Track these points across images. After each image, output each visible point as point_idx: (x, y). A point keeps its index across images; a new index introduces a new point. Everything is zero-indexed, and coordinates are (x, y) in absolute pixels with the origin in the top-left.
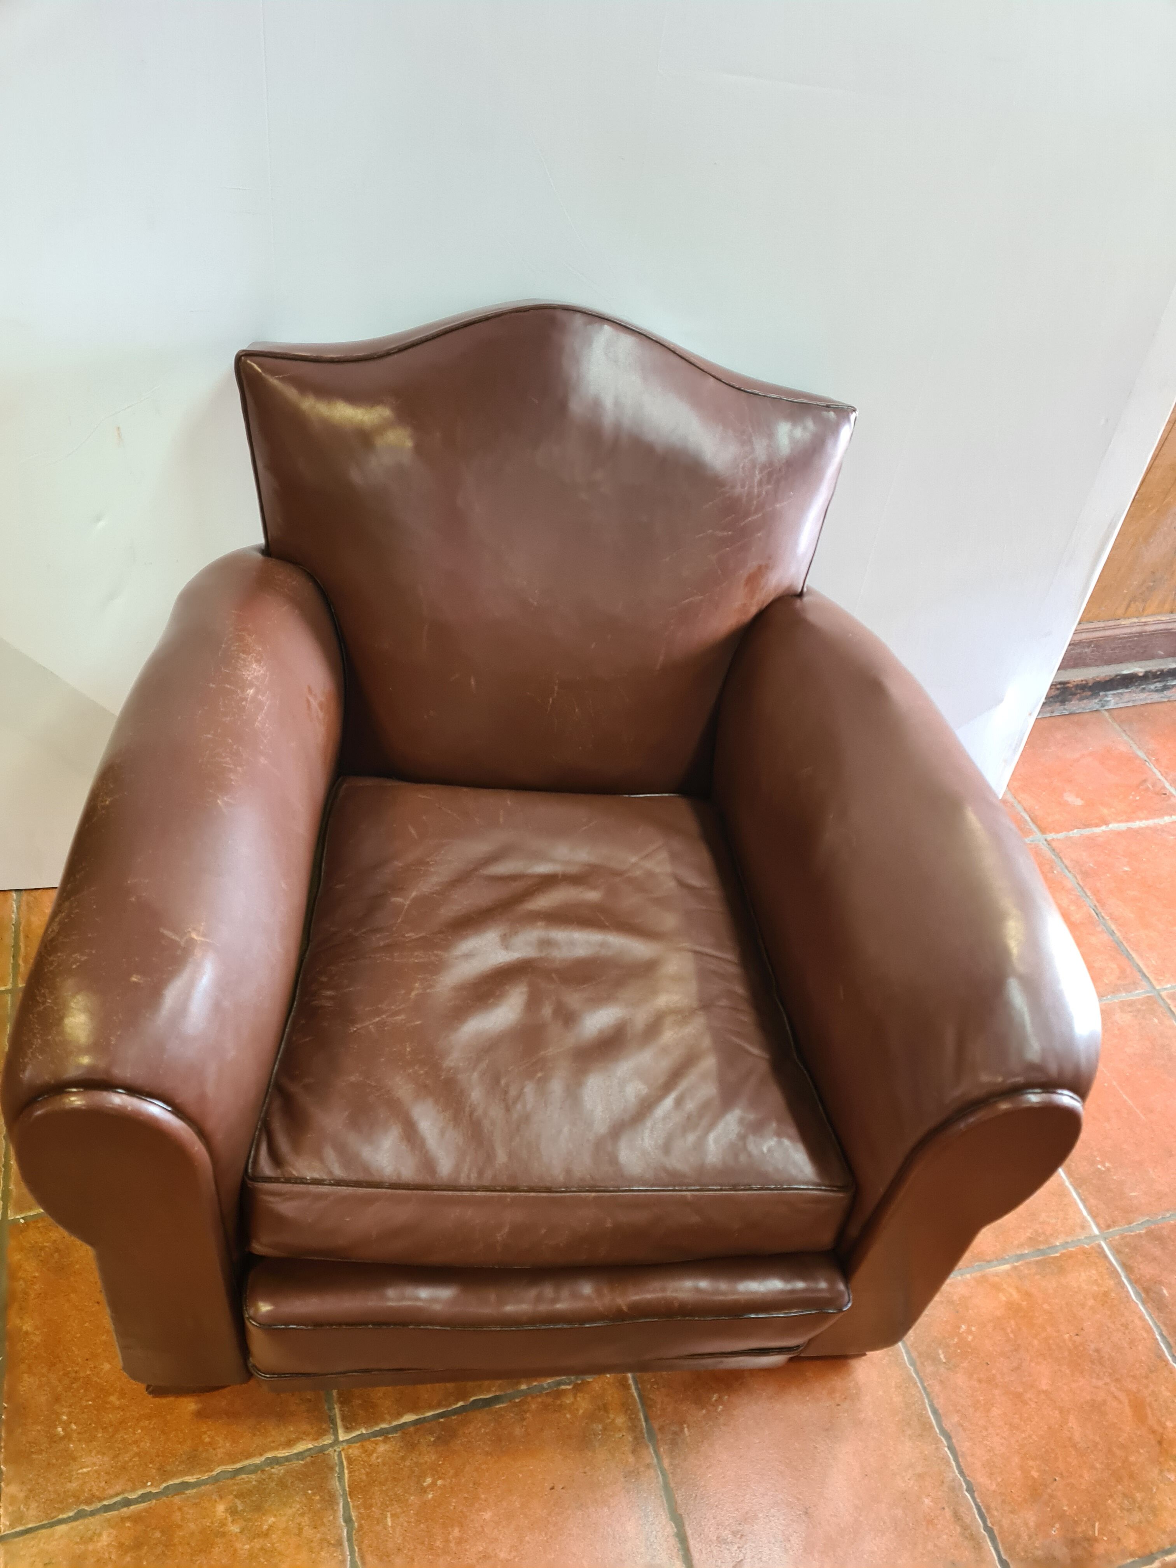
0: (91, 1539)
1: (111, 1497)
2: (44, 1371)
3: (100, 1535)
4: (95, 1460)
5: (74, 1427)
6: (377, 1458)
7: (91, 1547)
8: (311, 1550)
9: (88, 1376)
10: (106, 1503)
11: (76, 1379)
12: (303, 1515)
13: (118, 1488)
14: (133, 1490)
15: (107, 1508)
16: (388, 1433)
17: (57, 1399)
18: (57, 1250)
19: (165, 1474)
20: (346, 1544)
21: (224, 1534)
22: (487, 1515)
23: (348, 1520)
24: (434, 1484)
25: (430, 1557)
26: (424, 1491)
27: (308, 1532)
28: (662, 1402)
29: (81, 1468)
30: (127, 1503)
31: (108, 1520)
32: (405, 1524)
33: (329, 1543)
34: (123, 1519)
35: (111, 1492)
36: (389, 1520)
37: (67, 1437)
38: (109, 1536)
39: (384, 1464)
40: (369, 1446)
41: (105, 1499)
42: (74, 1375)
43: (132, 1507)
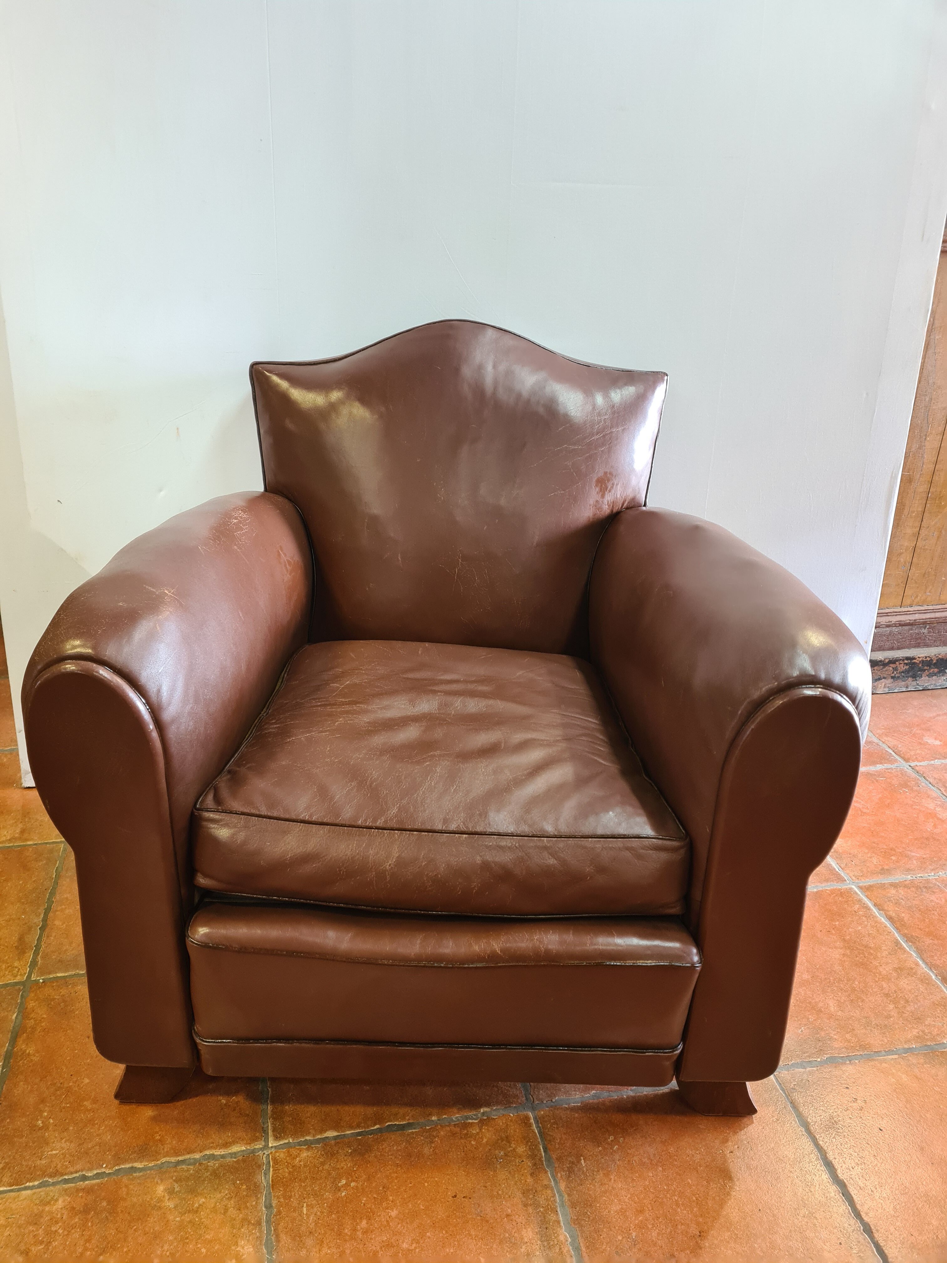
0: (49, 1203)
1: (72, 1173)
2: (37, 1080)
3: (57, 1200)
4: (64, 1145)
5: (51, 1121)
6: (300, 1161)
7: (47, 1209)
8: (233, 1227)
9: (70, 1087)
10: (66, 1177)
11: (60, 1088)
12: (230, 1199)
13: (78, 1167)
14: (90, 1169)
15: (66, 1181)
16: (312, 1144)
17: (43, 1101)
18: (64, 1001)
19: (118, 1159)
20: (264, 1224)
21: (160, 1208)
22: (394, 1213)
23: (269, 1207)
24: (347, 1185)
25: (338, 1241)
26: (339, 1189)
27: (232, 1212)
28: (561, 1139)
29: (52, 1151)
30: (84, 1178)
31: (66, 1190)
32: (319, 1213)
33: (249, 1222)
34: (78, 1190)
35: (71, 1169)
36: (305, 1209)
37: (46, 1127)
38: (64, 1201)
39: (305, 1166)
40: (294, 1152)
41: (66, 1174)
42: (59, 1085)
43: (87, 1182)
